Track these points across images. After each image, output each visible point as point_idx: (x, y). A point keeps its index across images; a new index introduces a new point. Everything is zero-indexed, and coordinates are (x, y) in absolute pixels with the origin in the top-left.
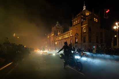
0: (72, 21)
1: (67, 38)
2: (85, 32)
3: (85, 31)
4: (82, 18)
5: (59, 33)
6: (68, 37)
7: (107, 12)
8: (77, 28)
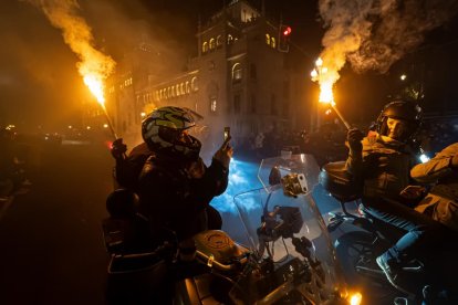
0: (199, 35)
1: (181, 96)
2: (239, 81)
3: (238, 77)
4: (229, 31)
5: (150, 78)
6: (187, 94)
7: (286, 33)
8: (212, 62)
